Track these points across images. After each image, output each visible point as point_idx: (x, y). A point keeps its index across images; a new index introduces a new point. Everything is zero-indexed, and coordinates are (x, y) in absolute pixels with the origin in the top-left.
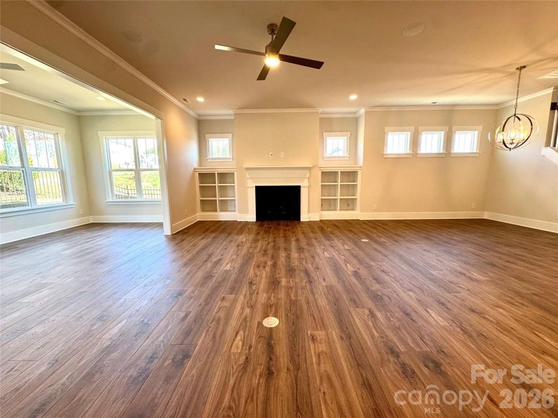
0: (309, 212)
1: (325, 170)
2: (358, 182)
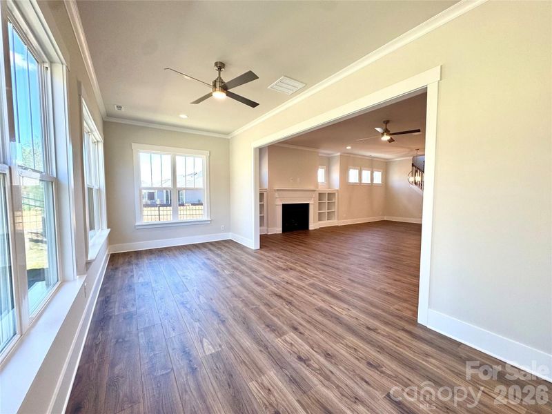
0: (313, 223)
1: (321, 192)
2: (335, 200)
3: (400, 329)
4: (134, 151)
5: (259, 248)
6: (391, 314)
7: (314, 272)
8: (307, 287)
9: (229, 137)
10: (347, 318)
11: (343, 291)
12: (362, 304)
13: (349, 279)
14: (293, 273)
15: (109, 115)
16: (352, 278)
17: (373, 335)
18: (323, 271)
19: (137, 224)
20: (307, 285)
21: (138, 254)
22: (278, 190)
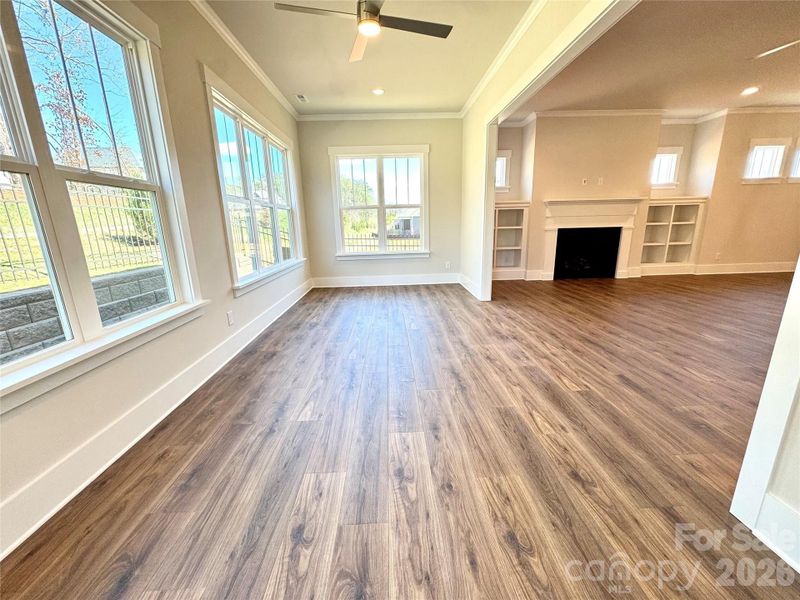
0: (628, 266)
1: (655, 204)
2: (698, 220)
3: (655, 506)
4: (331, 158)
5: (489, 299)
6: (666, 470)
7: (555, 350)
8: (516, 371)
9: (462, 116)
10: (544, 442)
11: (587, 395)
12: (606, 429)
13: (621, 377)
14: (513, 345)
15: (300, 112)
16: (629, 376)
17: (574, 492)
18: (576, 351)
19: (337, 254)
20: (521, 369)
21: (337, 291)
22: (552, 203)
